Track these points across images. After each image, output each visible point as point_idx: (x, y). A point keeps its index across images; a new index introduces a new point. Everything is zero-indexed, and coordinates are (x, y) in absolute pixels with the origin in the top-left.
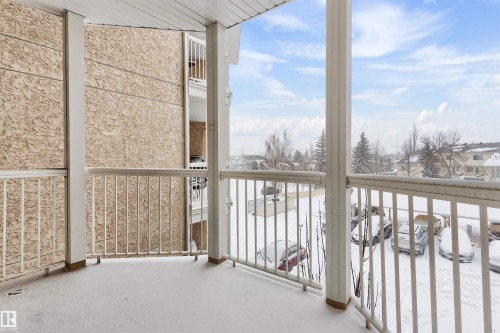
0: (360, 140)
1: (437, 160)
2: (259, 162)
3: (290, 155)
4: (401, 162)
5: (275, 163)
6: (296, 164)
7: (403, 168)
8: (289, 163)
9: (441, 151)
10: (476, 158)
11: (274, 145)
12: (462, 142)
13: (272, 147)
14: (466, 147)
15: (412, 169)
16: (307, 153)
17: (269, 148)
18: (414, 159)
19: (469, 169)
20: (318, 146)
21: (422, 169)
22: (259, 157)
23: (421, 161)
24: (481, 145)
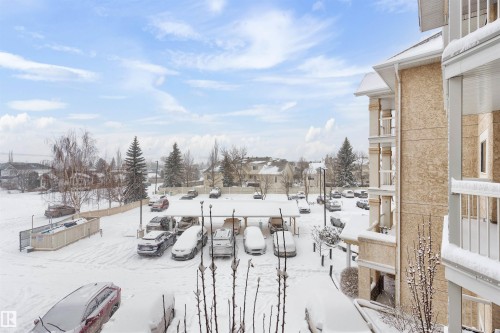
0: (172, 150)
1: (232, 171)
2: (41, 173)
3: (91, 165)
4: (208, 171)
5: (69, 173)
6: (100, 175)
7: (208, 178)
8: (90, 173)
9: (234, 162)
10: (254, 168)
11: (69, 151)
12: (247, 156)
13: (65, 154)
14: (250, 160)
15: (216, 177)
16: (113, 162)
17: (60, 155)
18: (217, 169)
19: (251, 176)
20: (129, 154)
21: (222, 177)
22: (41, 166)
23: (221, 171)
24: (257, 159)
